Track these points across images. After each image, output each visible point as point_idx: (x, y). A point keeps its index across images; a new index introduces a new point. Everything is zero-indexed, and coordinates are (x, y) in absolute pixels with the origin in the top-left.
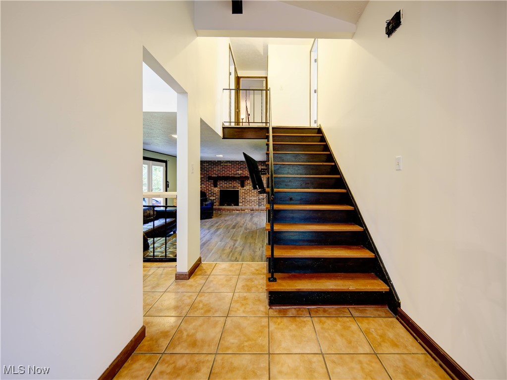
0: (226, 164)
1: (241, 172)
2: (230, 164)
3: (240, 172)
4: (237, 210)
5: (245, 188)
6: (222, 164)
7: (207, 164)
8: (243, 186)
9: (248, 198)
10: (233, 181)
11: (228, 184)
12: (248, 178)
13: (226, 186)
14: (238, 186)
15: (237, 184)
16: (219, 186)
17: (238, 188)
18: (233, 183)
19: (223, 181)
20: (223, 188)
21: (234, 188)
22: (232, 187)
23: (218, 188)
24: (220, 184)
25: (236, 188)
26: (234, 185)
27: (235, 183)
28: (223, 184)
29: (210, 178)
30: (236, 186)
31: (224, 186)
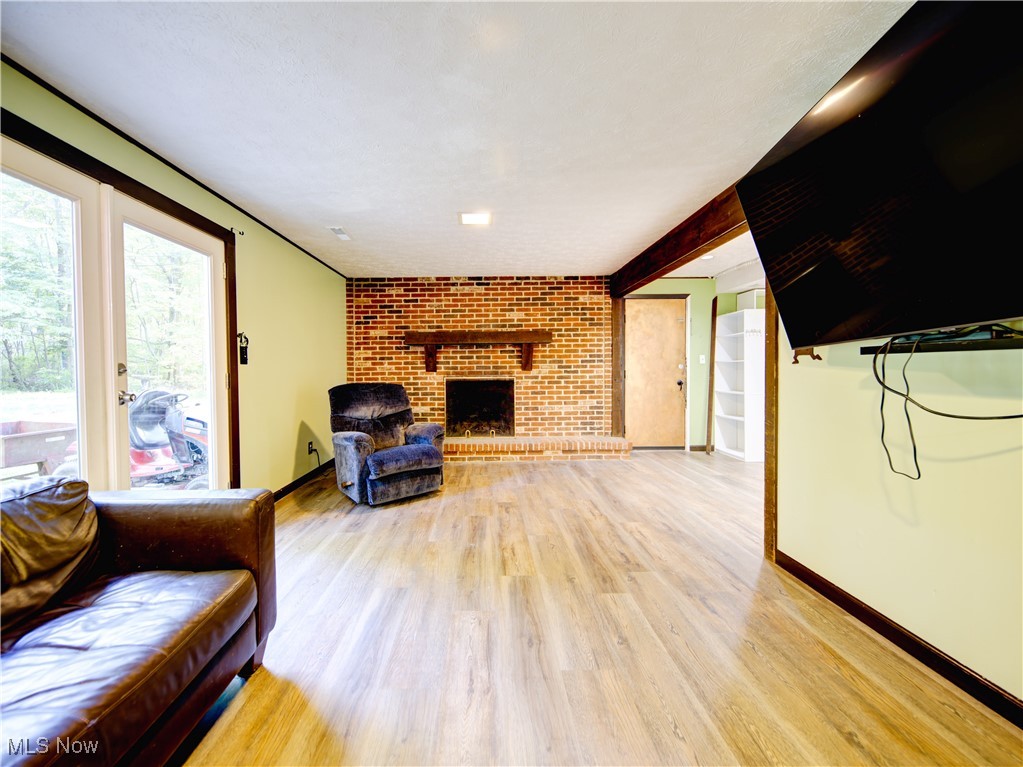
0: (467, 289)
1: (522, 315)
2: (482, 289)
3: (516, 316)
4: (514, 452)
5: (534, 372)
6: (453, 289)
7: (402, 291)
8: (527, 364)
9: (546, 409)
10: (491, 348)
11: (475, 359)
12: (545, 336)
13: (469, 368)
14: (511, 367)
15: (505, 357)
16: (442, 366)
17: (509, 373)
18: (491, 355)
19: (456, 348)
20: (457, 374)
21: (496, 373)
22: (491, 370)
23: (441, 373)
24: (446, 358)
25: (502, 373)
26: (497, 363)
27: (499, 354)
28: (459, 360)
29: (411, 339)
30: (505, 367)
31: (461, 368)
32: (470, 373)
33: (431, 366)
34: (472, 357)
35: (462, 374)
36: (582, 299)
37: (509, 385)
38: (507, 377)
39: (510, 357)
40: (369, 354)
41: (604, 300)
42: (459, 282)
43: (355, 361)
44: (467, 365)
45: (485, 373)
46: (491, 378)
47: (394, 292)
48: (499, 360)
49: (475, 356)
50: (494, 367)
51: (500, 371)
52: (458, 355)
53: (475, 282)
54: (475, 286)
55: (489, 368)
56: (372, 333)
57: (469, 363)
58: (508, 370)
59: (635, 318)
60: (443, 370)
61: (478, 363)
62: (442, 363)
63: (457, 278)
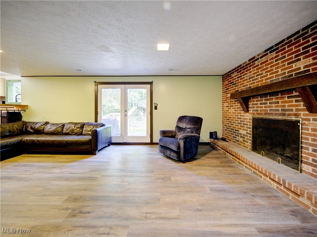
6: (256, 63)
10: (280, 96)
11: (268, 105)
13: (265, 110)
14: (297, 110)
15: (292, 102)
16: (251, 109)
17: (296, 115)
18: (280, 101)
19: (258, 98)
20: (258, 114)
21: (284, 115)
22: (280, 112)
23: (251, 113)
24: (253, 104)
25: (289, 115)
26: (284, 106)
27: (286, 99)
28: (259, 105)
29: (232, 96)
30: (292, 110)
31: (261, 111)
32: (266, 114)
33: (246, 109)
34: (266, 103)
35: (261, 114)
37: (295, 125)
38: (294, 118)
39: (296, 101)
40: (227, 104)
42: (259, 57)
43: (224, 108)
44: (264, 109)
45: (275, 114)
46: (280, 118)
47: (234, 75)
48: (286, 104)
49: (268, 102)
50: (282, 110)
51: (287, 113)
52: (259, 103)
53: (269, 52)
54: (269, 54)
55: (278, 110)
57: (265, 107)
58: (294, 112)
60: (251, 112)
61: (270, 107)
62: (251, 108)
63: (258, 55)
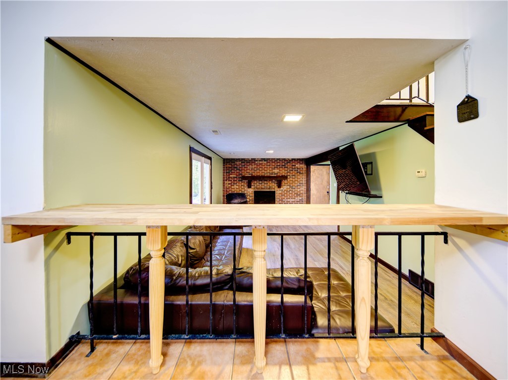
0: (261, 162)
1: (278, 170)
2: (265, 162)
3: (276, 171)
5: (282, 189)
6: (256, 162)
7: (240, 163)
8: (279, 186)
10: (268, 181)
12: (285, 177)
13: (261, 187)
16: (253, 186)
18: (268, 183)
19: (257, 181)
20: (258, 189)
21: (270, 189)
22: (268, 188)
24: (254, 184)
27: (271, 183)
28: (258, 184)
29: (244, 178)
31: (259, 187)
32: (262, 189)
33: (249, 186)
36: (297, 166)
37: (274, 192)
38: (273, 190)
39: (274, 184)
40: (230, 182)
41: (303, 166)
43: (225, 184)
45: (266, 189)
46: (268, 190)
47: (238, 163)
48: (271, 185)
49: (263, 183)
53: (263, 160)
56: (231, 176)
57: (261, 185)
58: (273, 188)
59: (314, 172)
60: (253, 188)
61: (264, 185)
63: (258, 159)
